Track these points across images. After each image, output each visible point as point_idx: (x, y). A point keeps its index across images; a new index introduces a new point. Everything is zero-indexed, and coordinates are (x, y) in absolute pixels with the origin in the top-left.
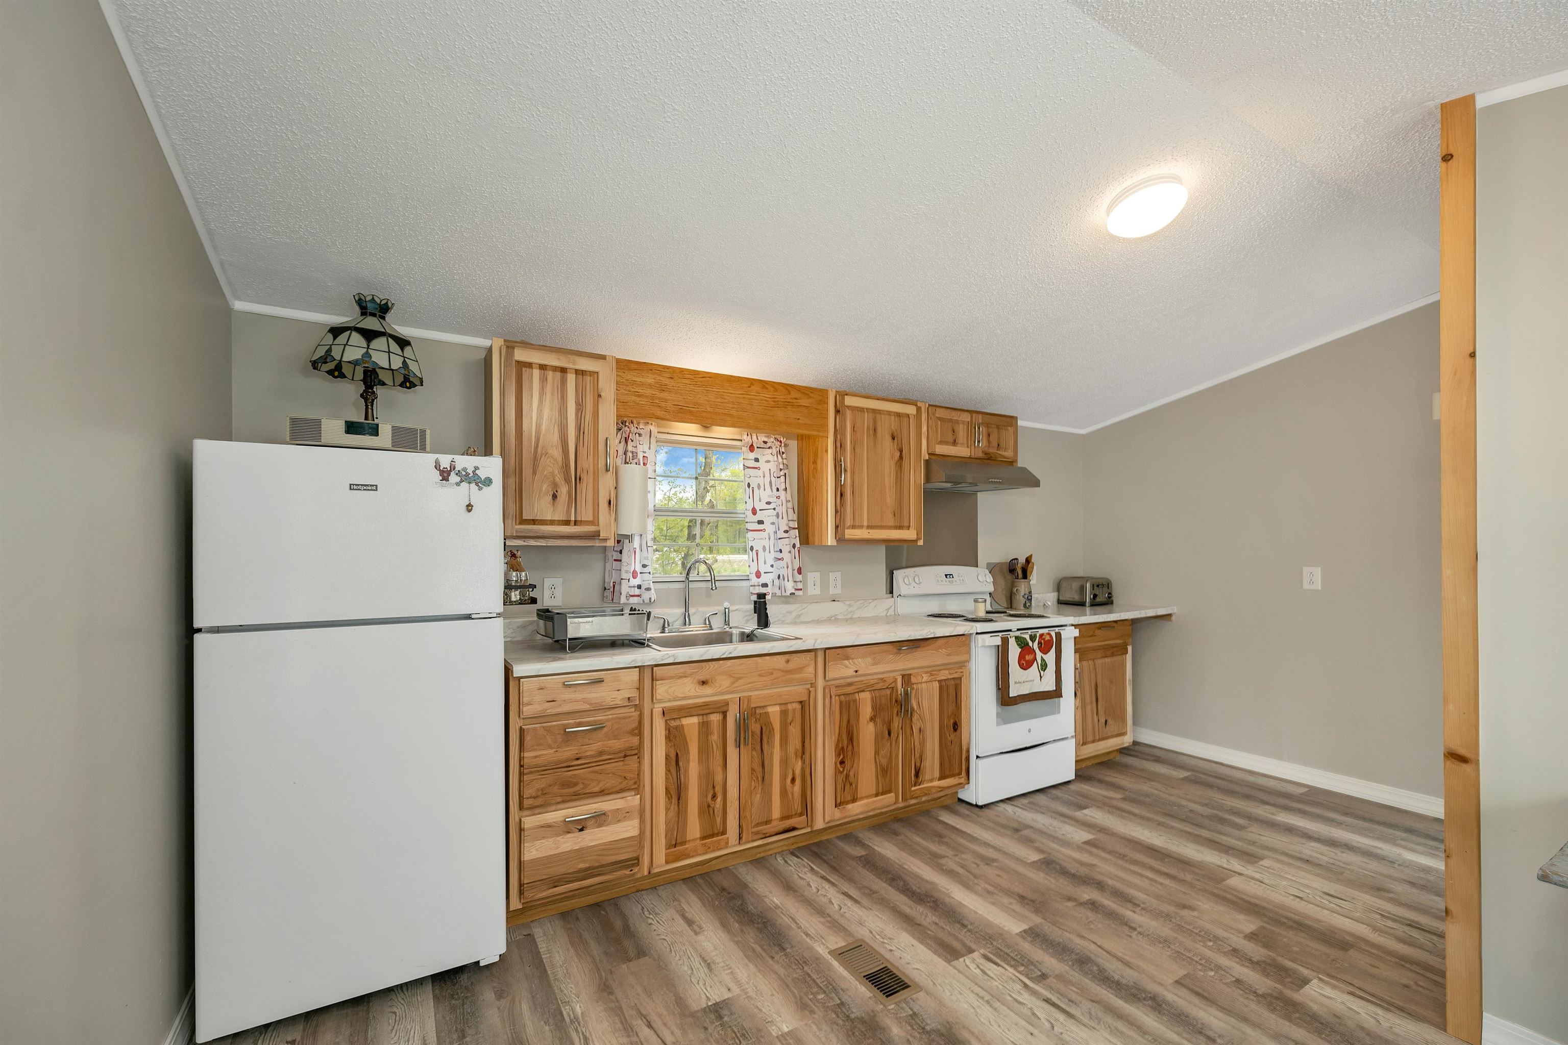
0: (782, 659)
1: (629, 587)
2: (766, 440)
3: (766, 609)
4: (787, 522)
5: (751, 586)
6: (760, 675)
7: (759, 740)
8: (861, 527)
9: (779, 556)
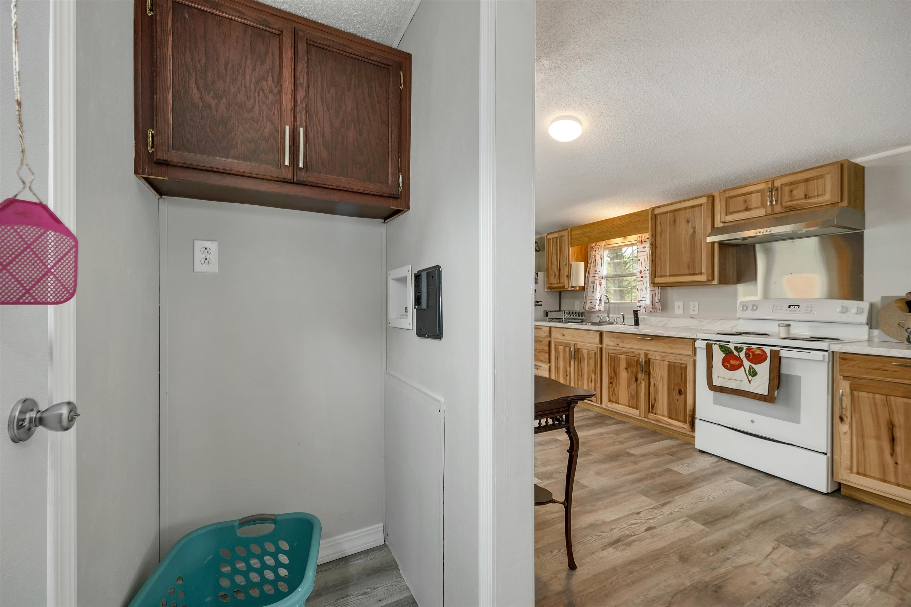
7: (580, 361)
8: (666, 276)
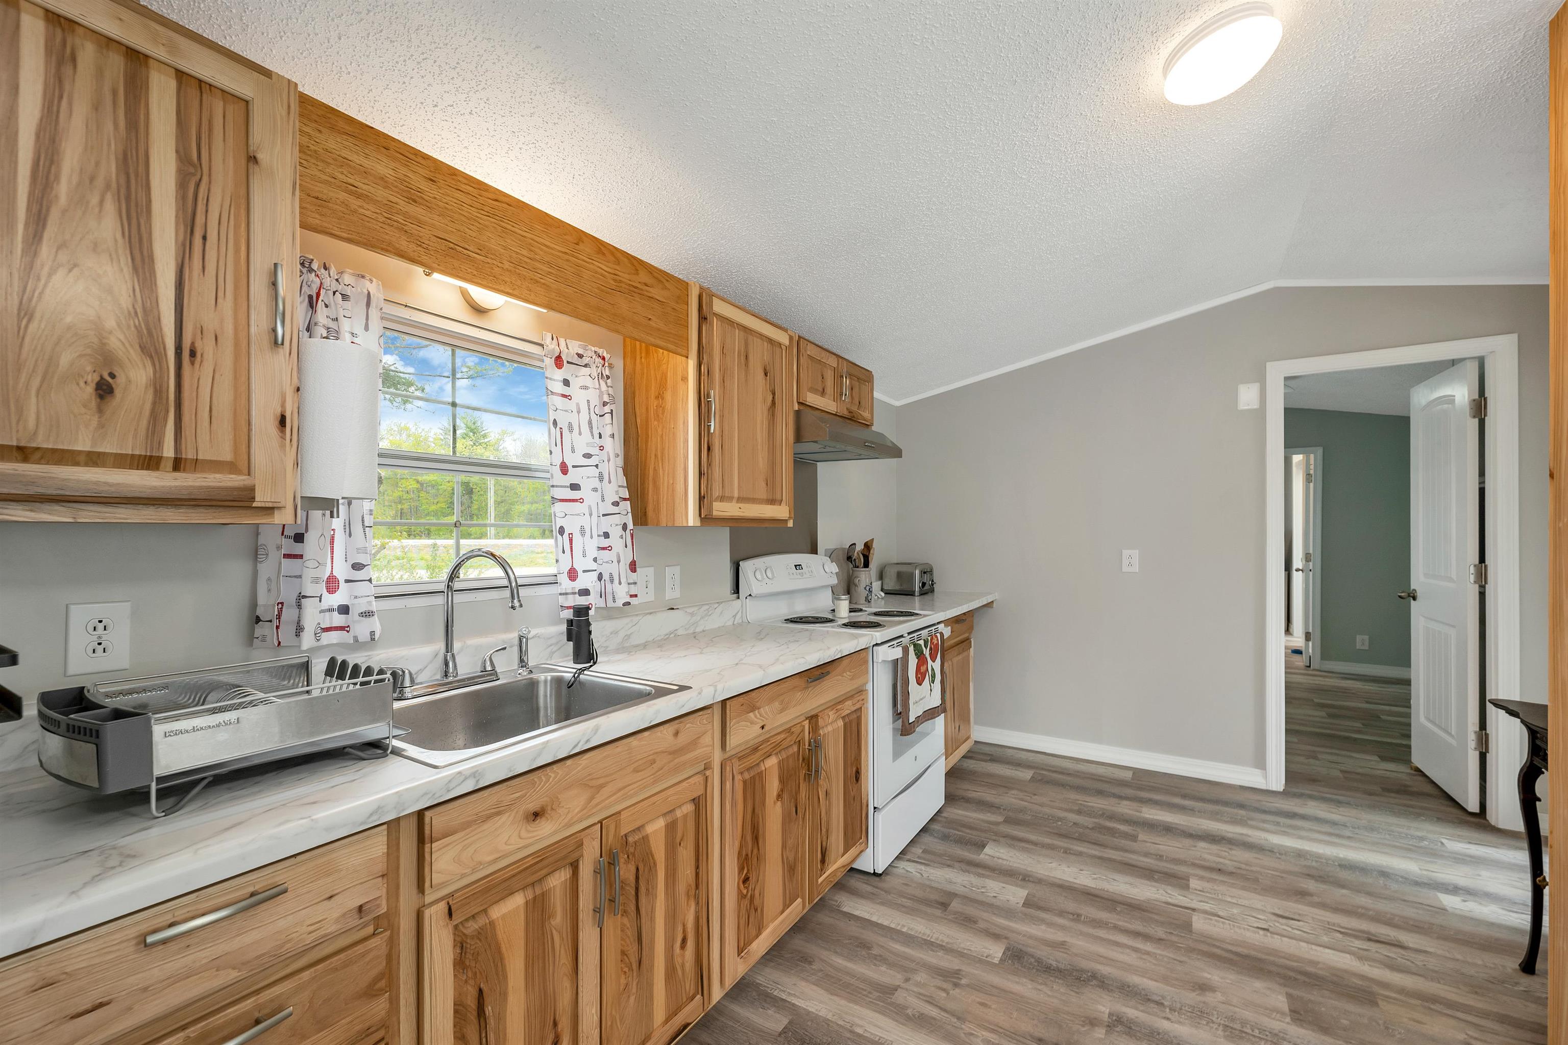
0: (668, 730)
1: (322, 611)
2: (581, 352)
3: (590, 632)
4: (616, 488)
5: (561, 594)
6: (636, 771)
7: (633, 893)
8: (730, 499)
9: (605, 543)
